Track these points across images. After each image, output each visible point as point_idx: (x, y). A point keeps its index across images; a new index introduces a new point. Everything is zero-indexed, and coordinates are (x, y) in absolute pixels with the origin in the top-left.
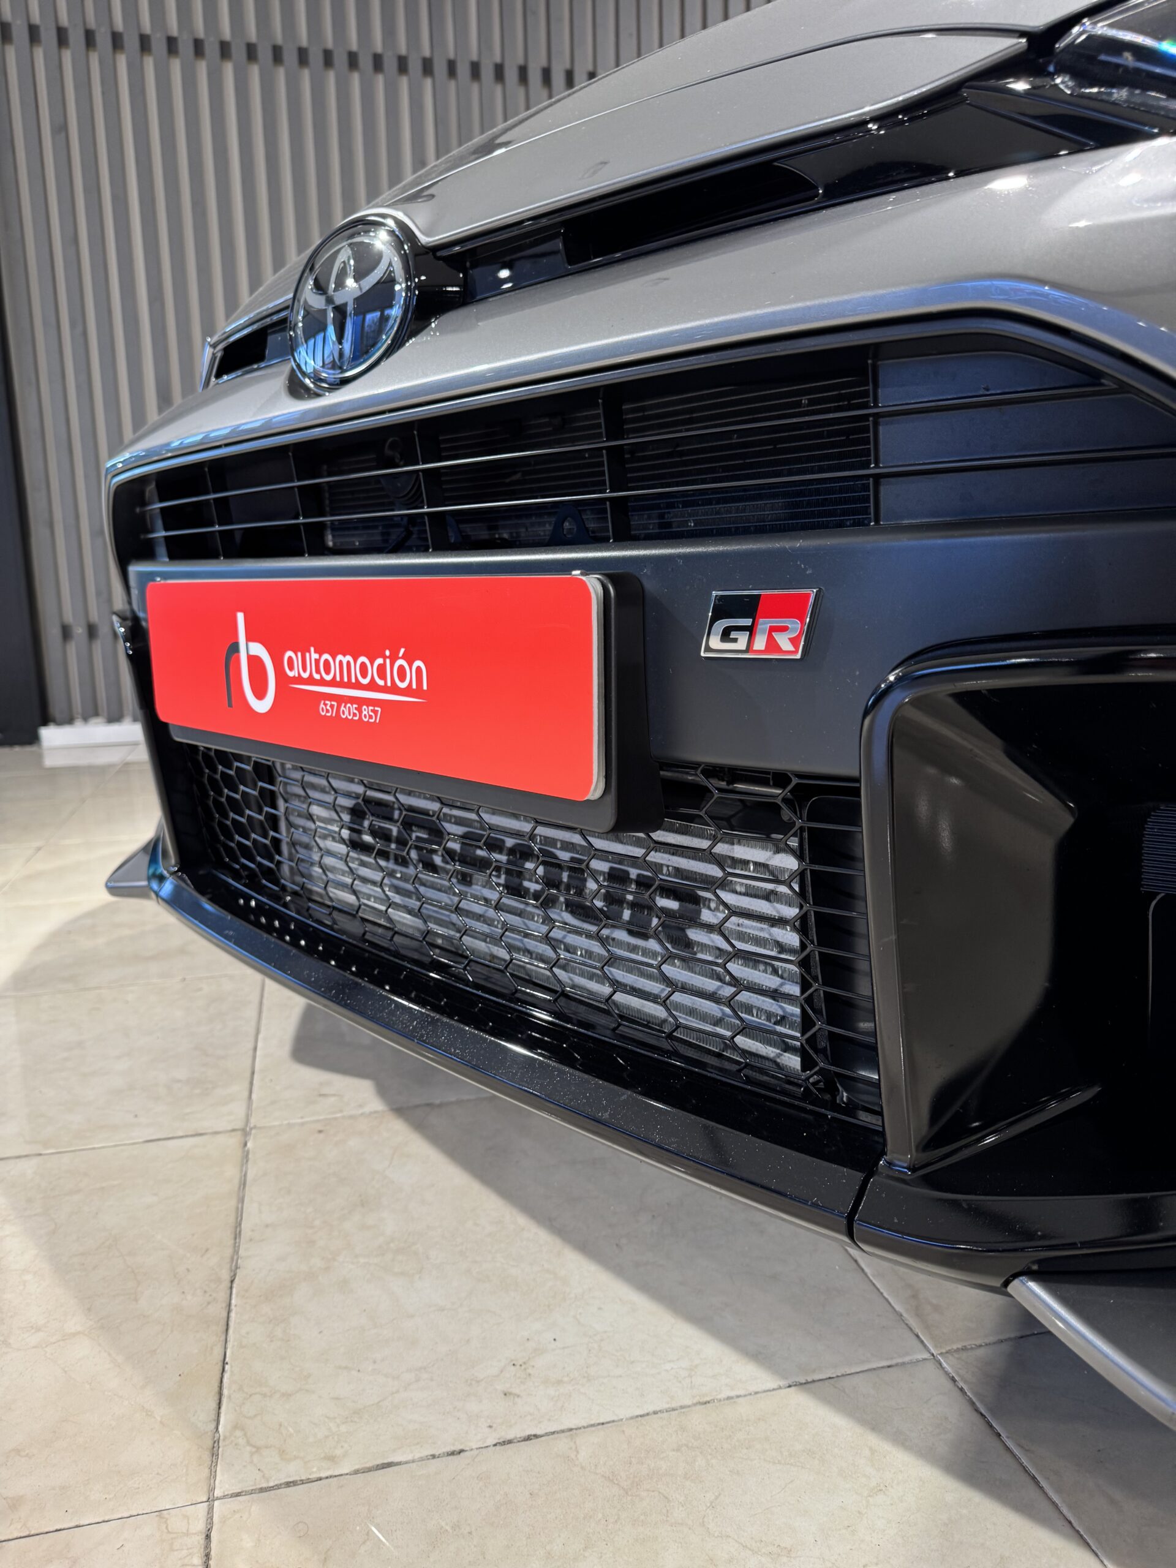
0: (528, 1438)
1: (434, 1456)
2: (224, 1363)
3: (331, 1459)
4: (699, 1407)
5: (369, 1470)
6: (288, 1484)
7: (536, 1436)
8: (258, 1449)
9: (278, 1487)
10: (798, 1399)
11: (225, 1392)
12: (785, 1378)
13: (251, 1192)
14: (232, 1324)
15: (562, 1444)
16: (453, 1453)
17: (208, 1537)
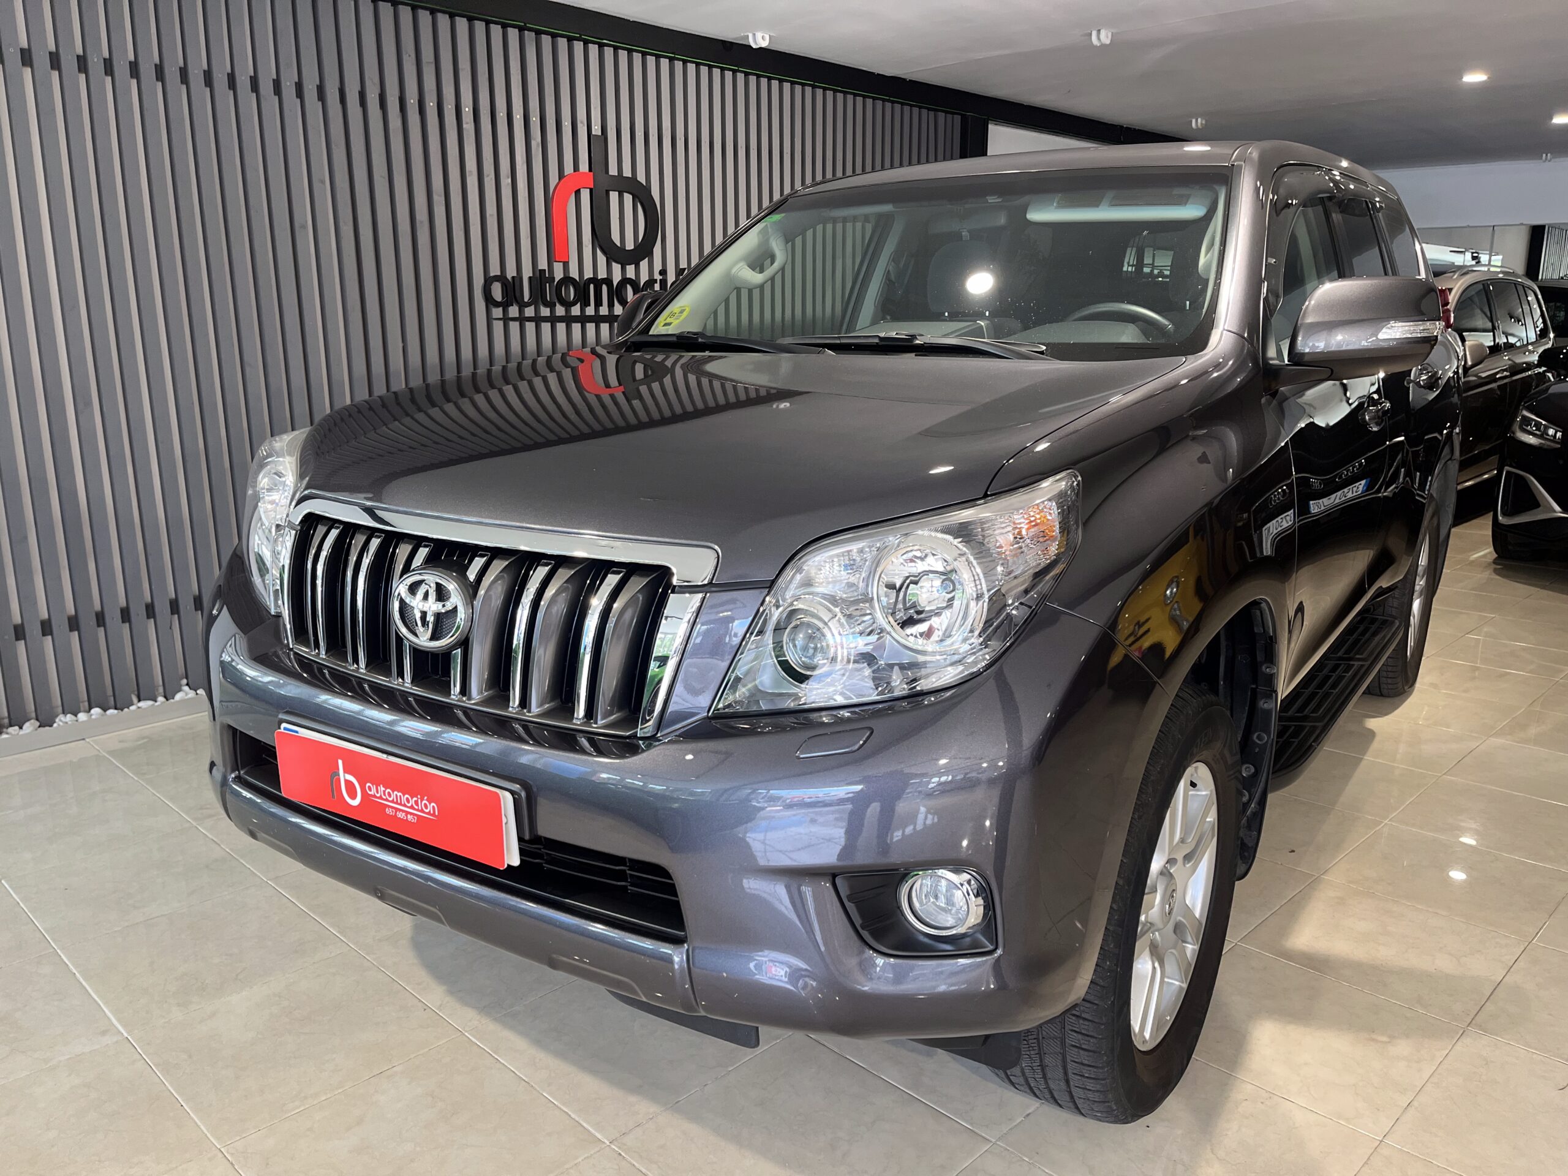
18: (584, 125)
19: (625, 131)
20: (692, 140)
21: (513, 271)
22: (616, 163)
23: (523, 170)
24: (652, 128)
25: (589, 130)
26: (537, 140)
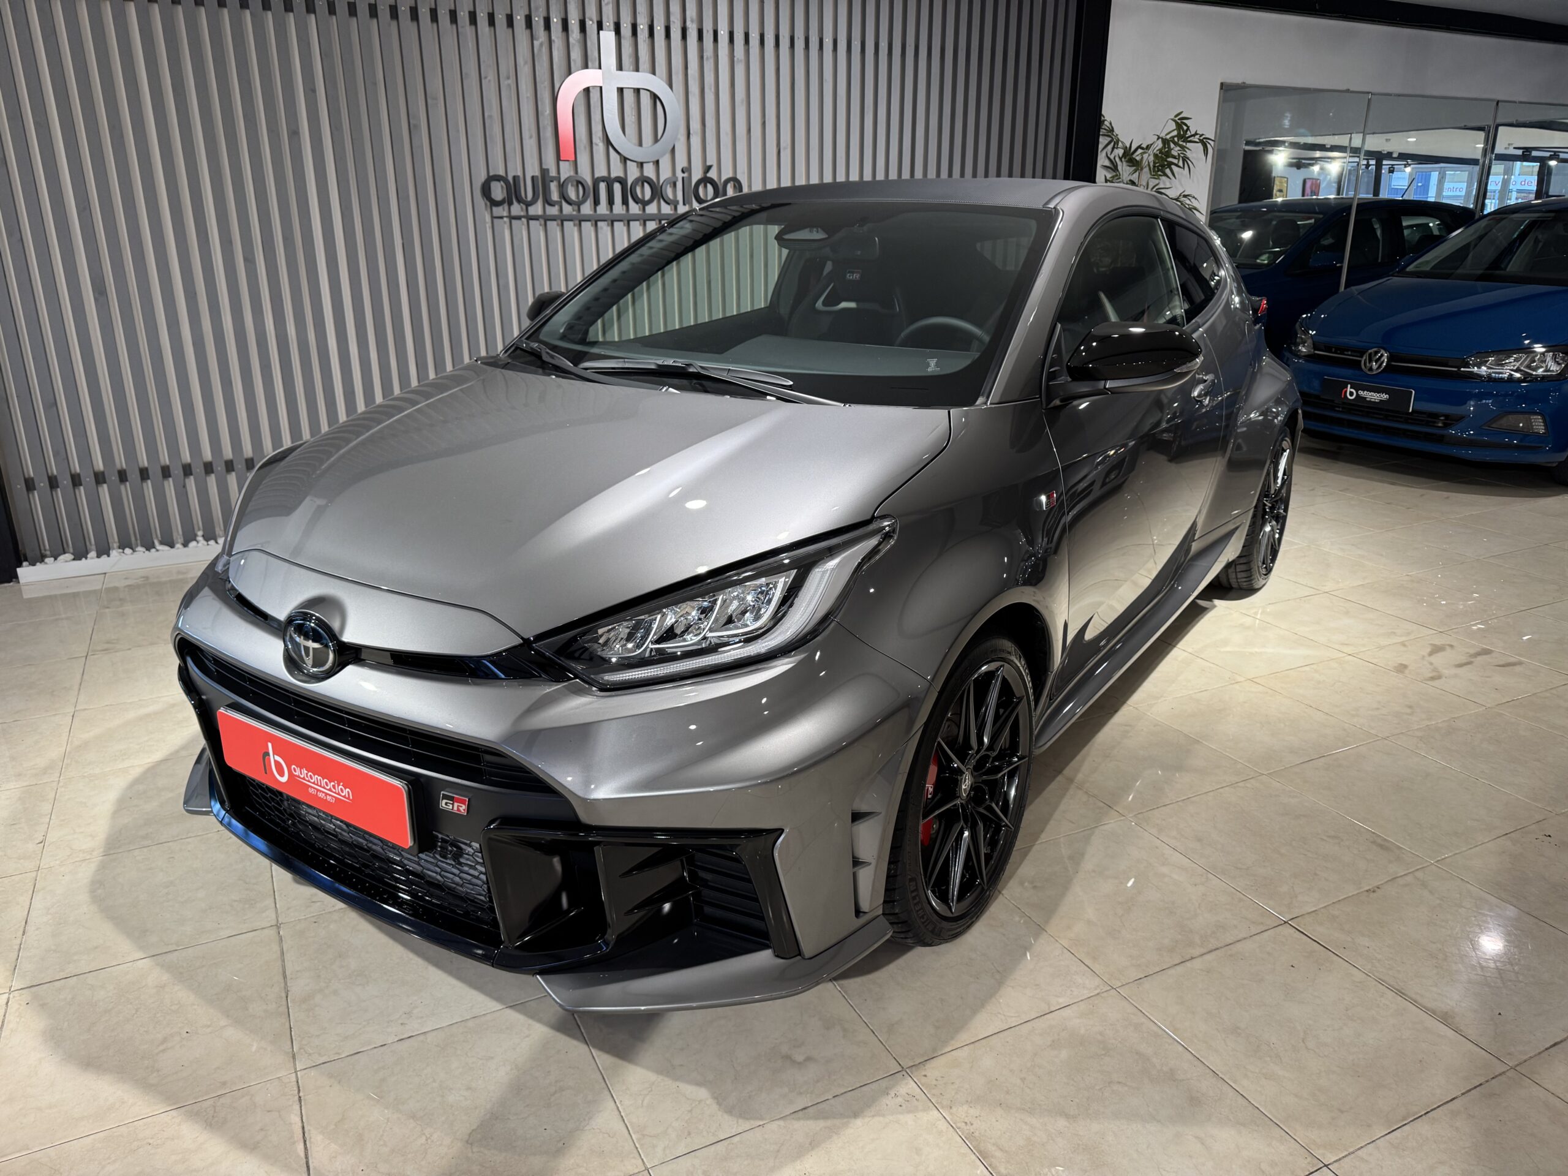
0: (409, 1037)
1: (375, 1048)
2: (291, 1028)
3: (338, 1054)
4: (473, 1020)
5: (352, 1055)
6: (323, 1063)
7: (413, 1036)
8: (310, 1054)
9: (320, 1064)
10: (509, 1011)
11: (294, 1038)
12: (505, 1004)
13: (287, 957)
14: (291, 1014)
15: (421, 1038)
16: (382, 1046)
17: (298, 1082)
18: (593, 22)
19: (642, 27)
20: (723, 34)
21: (515, 170)
22: (632, 60)
23: (525, 71)
24: (674, 22)
25: (600, 27)
26: (541, 40)
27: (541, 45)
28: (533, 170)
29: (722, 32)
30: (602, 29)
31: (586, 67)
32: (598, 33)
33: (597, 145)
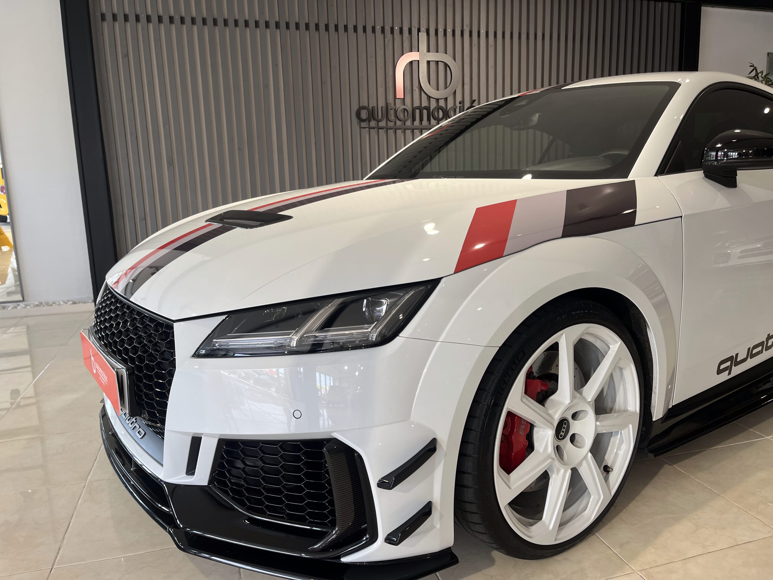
18: (416, 29)
19: (440, 30)
20: (483, 32)
21: (373, 104)
22: (435, 47)
23: (380, 53)
24: (457, 27)
25: (419, 30)
26: (389, 38)
27: (389, 40)
28: (382, 103)
29: (483, 31)
30: (420, 32)
31: (411, 51)
32: (418, 35)
33: (415, 90)
